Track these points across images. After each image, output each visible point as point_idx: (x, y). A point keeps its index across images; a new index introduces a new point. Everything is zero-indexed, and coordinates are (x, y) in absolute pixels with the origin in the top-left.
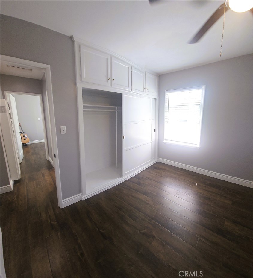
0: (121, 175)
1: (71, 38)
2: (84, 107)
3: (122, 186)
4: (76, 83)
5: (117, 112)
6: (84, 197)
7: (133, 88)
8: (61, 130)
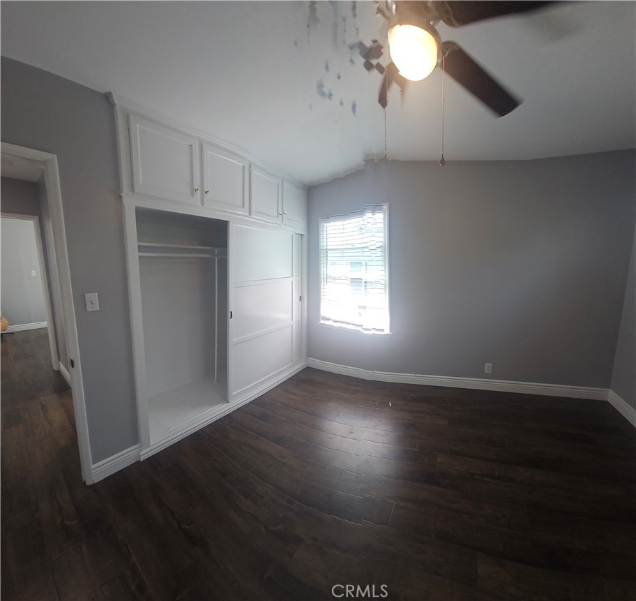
0: (225, 398)
1: (107, 97)
2: (141, 248)
3: (227, 422)
4: (120, 197)
5: (216, 259)
6: (146, 453)
7: (253, 209)
8: (87, 304)
